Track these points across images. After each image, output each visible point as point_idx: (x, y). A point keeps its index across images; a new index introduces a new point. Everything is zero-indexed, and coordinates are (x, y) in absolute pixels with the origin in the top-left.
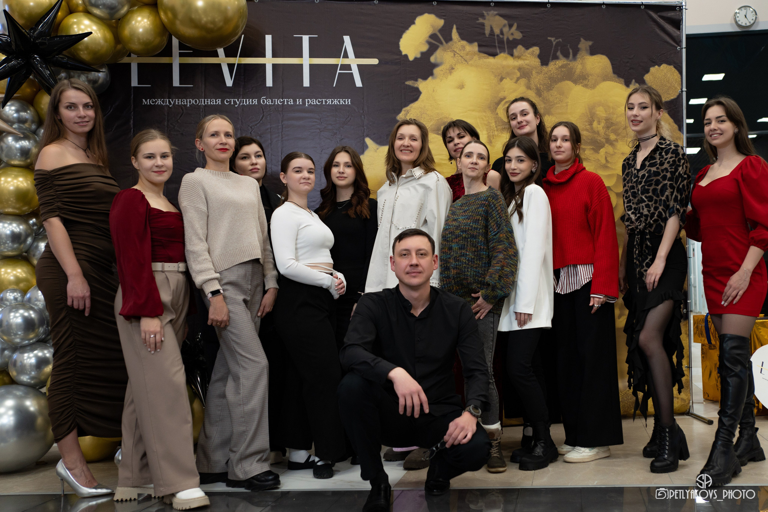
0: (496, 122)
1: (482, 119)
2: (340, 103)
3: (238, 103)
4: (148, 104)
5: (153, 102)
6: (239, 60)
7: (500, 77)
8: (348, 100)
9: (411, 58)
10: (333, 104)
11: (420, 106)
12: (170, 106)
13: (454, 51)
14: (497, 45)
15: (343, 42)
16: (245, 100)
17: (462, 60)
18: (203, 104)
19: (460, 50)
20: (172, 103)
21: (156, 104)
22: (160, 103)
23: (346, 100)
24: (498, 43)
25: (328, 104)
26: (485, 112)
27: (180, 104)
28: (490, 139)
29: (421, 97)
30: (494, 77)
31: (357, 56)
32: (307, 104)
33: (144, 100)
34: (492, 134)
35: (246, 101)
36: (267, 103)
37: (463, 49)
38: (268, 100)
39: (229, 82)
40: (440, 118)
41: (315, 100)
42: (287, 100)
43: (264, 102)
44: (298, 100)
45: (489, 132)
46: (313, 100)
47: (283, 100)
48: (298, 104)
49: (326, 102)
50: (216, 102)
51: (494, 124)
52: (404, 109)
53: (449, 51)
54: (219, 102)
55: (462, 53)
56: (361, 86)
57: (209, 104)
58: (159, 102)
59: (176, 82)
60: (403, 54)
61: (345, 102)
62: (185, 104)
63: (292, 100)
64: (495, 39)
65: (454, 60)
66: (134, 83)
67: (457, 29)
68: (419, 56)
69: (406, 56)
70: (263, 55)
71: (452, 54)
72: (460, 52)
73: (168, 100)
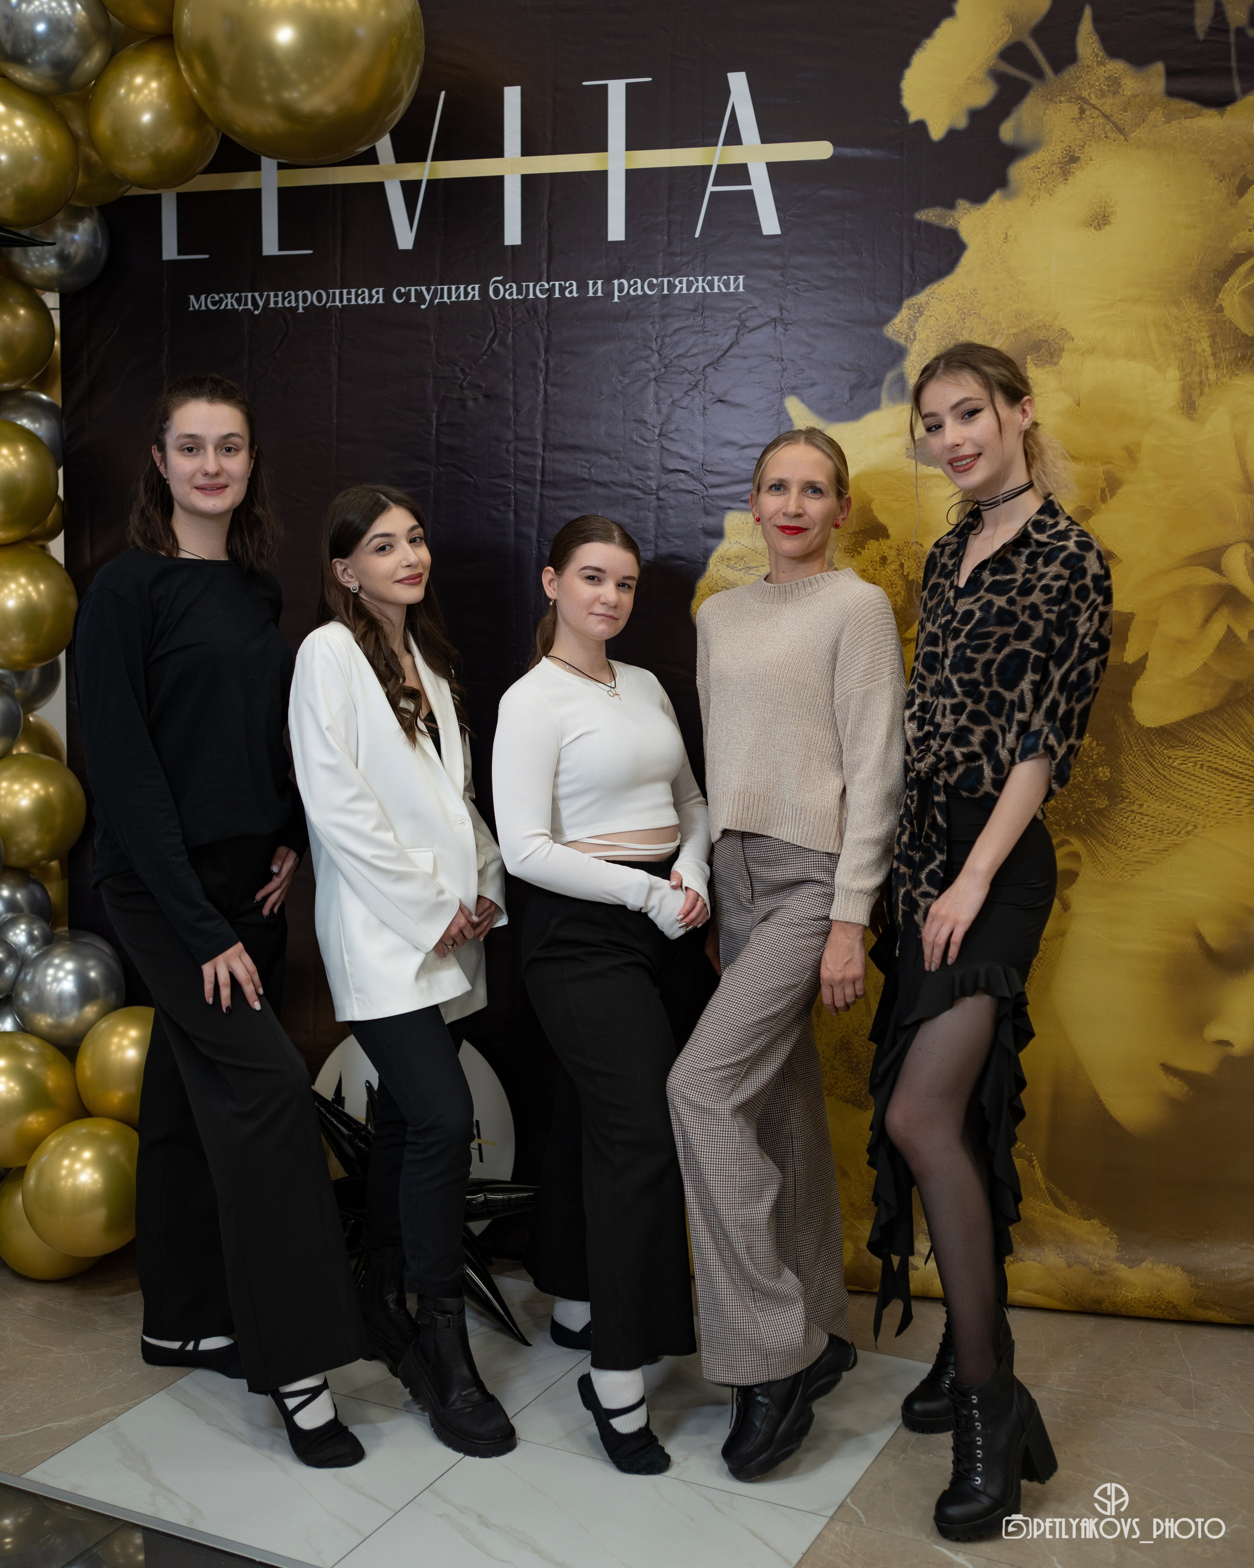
0: (1213, 337)
1: (1167, 327)
2: (711, 287)
3: (428, 298)
4: (203, 308)
5: (214, 303)
6: (431, 170)
7: (1237, 181)
8: (736, 280)
9: (937, 132)
10: (692, 291)
11: (961, 291)
12: (256, 312)
13: (1079, 97)
14: (1234, 64)
15: (727, 92)
16: (446, 288)
17: (1108, 127)
18: (337, 303)
19: (1103, 95)
20: (261, 304)
21: (223, 307)
22: (232, 305)
23: (732, 278)
24: (1239, 60)
25: (677, 291)
26: (1177, 303)
27: (280, 305)
28: (1190, 396)
29: (966, 260)
30: (1217, 182)
31: (767, 137)
32: (616, 293)
33: (192, 297)
34: (1197, 379)
35: (450, 290)
36: (507, 297)
37: (1112, 89)
38: (507, 287)
39: (405, 238)
40: (1023, 328)
41: (639, 281)
42: (560, 285)
43: (496, 291)
44: (591, 282)
45: (1188, 370)
46: (636, 283)
47: (549, 284)
48: (591, 294)
49: (672, 286)
50: (371, 297)
51: (1208, 344)
52: (907, 303)
53: (1063, 99)
54: (378, 295)
55: (1108, 104)
56: (778, 231)
57: (353, 302)
58: (229, 302)
59: (270, 246)
60: (913, 118)
61: (727, 286)
62: (293, 304)
63: (574, 283)
64: (1228, 45)
65: (1081, 131)
66: (170, 251)
67: (1096, 20)
68: (962, 123)
69: (921, 126)
70: (497, 151)
71: (1074, 111)
72: (1103, 100)
73: (250, 295)
